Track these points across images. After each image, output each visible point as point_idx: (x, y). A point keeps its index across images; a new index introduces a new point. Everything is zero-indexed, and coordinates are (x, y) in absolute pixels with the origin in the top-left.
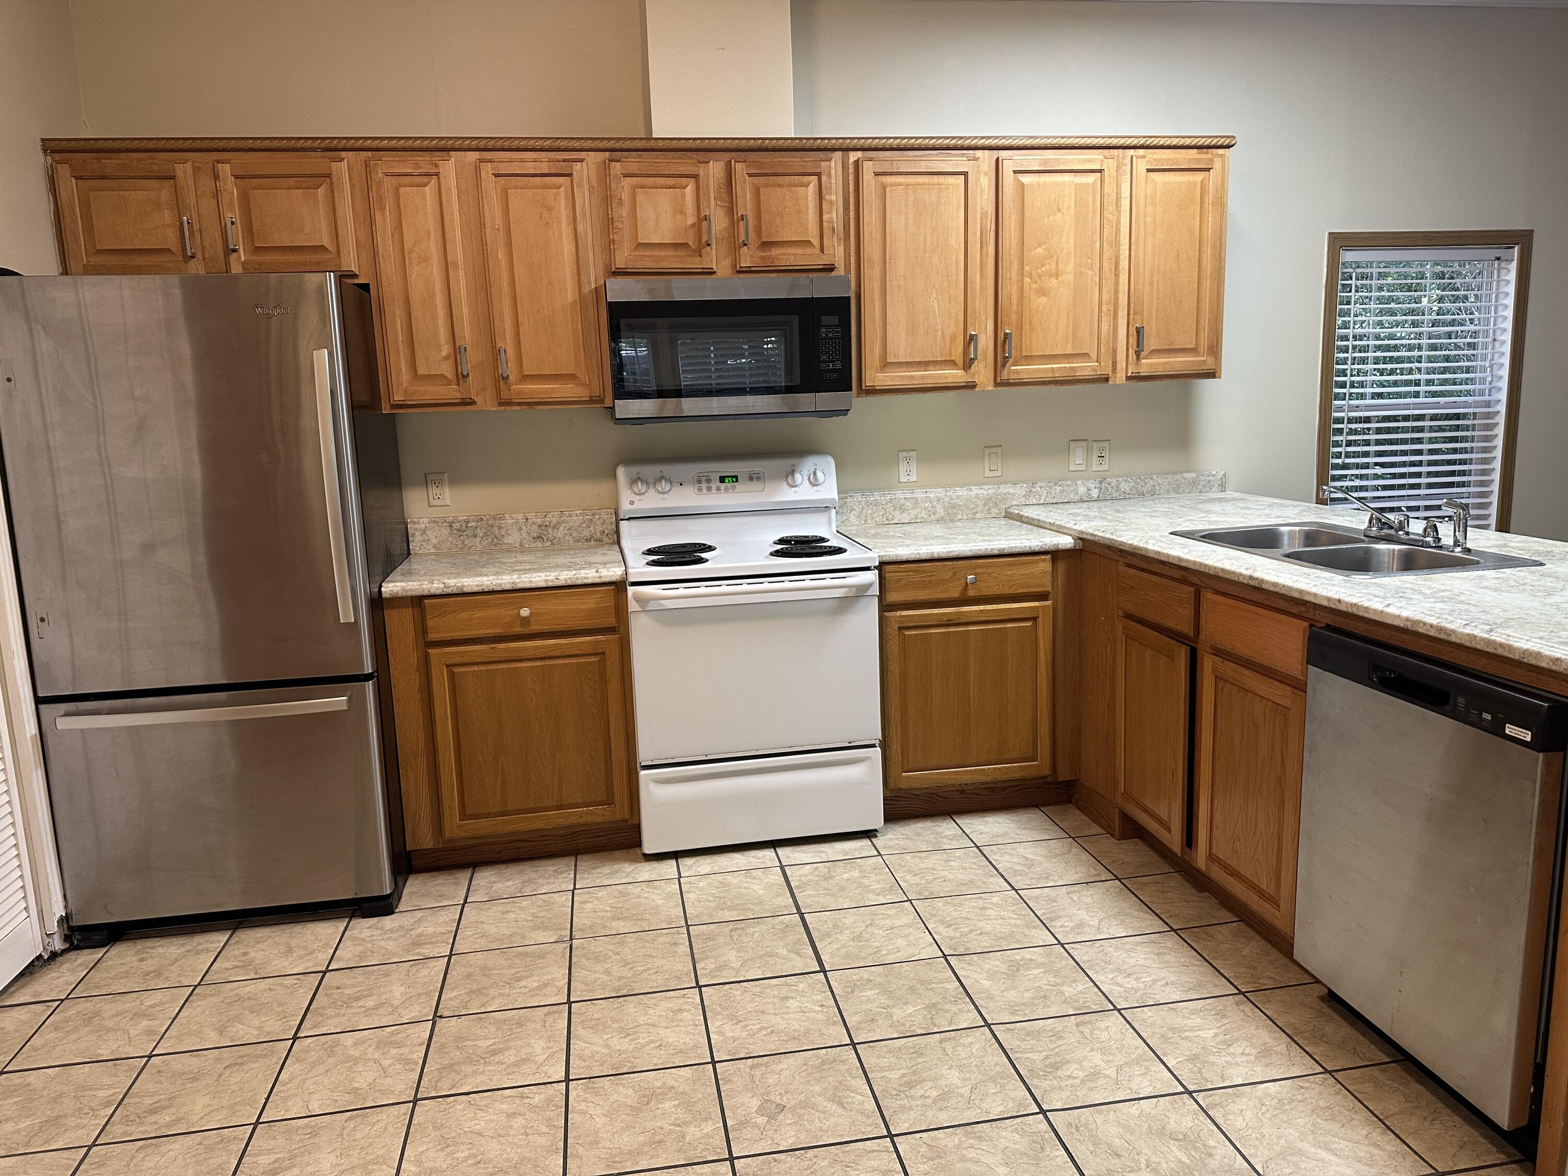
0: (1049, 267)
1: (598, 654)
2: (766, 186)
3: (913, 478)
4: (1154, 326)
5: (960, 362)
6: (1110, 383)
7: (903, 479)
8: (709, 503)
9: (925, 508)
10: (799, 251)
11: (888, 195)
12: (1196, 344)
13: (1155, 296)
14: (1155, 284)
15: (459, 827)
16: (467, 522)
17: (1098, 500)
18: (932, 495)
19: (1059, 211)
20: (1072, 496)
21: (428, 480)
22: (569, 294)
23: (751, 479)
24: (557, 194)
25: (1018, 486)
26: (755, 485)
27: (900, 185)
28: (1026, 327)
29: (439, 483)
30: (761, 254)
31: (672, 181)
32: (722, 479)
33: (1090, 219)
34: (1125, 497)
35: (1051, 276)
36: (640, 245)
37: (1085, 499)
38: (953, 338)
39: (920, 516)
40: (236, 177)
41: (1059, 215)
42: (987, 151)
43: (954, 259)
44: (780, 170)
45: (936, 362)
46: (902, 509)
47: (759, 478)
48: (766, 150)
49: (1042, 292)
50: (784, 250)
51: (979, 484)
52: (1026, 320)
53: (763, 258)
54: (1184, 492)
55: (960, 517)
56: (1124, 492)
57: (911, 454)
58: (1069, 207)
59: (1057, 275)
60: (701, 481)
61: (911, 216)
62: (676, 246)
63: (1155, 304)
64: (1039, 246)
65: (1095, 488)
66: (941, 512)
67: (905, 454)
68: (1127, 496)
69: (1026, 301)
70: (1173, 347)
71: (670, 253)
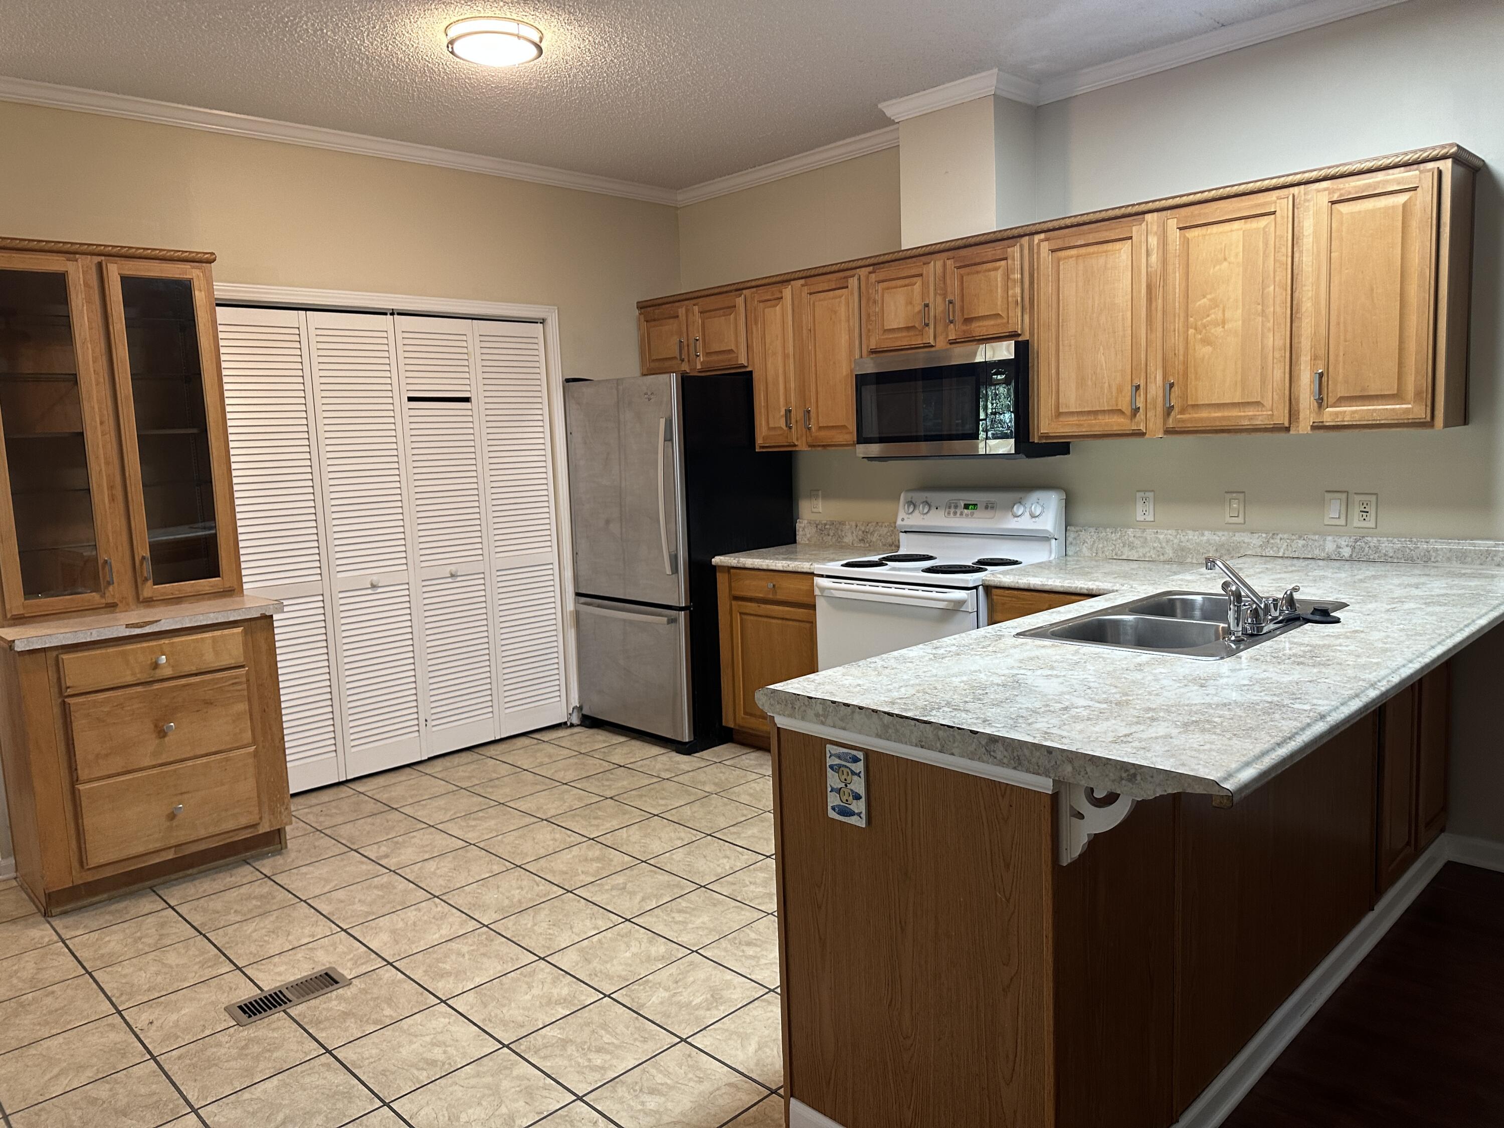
0: (1214, 316)
1: (808, 622)
2: (968, 274)
3: (1150, 518)
4: (1341, 371)
5: (1128, 412)
6: (1291, 432)
7: (1140, 517)
8: (958, 525)
9: (1154, 548)
10: (992, 322)
11: (1061, 267)
12: (1398, 390)
13: (1342, 337)
14: (1342, 325)
15: (743, 718)
16: (825, 524)
17: (1350, 560)
18: (1161, 537)
19: (1225, 259)
20: (1317, 552)
21: (813, 494)
22: (844, 370)
23: (987, 508)
24: (840, 302)
25: (1256, 535)
26: (989, 513)
27: (1072, 257)
28: (1192, 376)
29: (817, 497)
30: (965, 328)
31: (907, 281)
32: (966, 507)
33: (1260, 262)
34: (1387, 560)
35: (1216, 324)
36: (885, 331)
37: (1333, 557)
38: (1120, 390)
39: (1148, 555)
40: (701, 313)
41: (1225, 264)
42: (1155, 214)
43: (1120, 318)
44: (978, 260)
45: (1104, 411)
46: (1131, 546)
47: (992, 508)
48: (971, 246)
49: (1206, 342)
50: (981, 323)
51: (1214, 530)
52: (1191, 370)
53: (964, 331)
54: (1472, 562)
55: (1189, 560)
56: (1385, 555)
57: (1147, 494)
58: (1237, 255)
59: (1224, 323)
60: (951, 507)
61: (1081, 284)
62: (908, 328)
63: (1341, 348)
64: (1204, 297)
65: (1347, 546)
66: (1170, 554)
67: (1142, 494)
68: (1390, 560)
69: (1191, 351)
70: (1366, 394)
71: (904, 334)
